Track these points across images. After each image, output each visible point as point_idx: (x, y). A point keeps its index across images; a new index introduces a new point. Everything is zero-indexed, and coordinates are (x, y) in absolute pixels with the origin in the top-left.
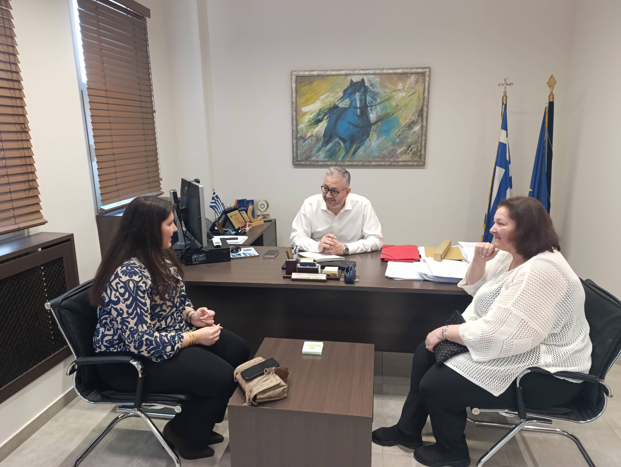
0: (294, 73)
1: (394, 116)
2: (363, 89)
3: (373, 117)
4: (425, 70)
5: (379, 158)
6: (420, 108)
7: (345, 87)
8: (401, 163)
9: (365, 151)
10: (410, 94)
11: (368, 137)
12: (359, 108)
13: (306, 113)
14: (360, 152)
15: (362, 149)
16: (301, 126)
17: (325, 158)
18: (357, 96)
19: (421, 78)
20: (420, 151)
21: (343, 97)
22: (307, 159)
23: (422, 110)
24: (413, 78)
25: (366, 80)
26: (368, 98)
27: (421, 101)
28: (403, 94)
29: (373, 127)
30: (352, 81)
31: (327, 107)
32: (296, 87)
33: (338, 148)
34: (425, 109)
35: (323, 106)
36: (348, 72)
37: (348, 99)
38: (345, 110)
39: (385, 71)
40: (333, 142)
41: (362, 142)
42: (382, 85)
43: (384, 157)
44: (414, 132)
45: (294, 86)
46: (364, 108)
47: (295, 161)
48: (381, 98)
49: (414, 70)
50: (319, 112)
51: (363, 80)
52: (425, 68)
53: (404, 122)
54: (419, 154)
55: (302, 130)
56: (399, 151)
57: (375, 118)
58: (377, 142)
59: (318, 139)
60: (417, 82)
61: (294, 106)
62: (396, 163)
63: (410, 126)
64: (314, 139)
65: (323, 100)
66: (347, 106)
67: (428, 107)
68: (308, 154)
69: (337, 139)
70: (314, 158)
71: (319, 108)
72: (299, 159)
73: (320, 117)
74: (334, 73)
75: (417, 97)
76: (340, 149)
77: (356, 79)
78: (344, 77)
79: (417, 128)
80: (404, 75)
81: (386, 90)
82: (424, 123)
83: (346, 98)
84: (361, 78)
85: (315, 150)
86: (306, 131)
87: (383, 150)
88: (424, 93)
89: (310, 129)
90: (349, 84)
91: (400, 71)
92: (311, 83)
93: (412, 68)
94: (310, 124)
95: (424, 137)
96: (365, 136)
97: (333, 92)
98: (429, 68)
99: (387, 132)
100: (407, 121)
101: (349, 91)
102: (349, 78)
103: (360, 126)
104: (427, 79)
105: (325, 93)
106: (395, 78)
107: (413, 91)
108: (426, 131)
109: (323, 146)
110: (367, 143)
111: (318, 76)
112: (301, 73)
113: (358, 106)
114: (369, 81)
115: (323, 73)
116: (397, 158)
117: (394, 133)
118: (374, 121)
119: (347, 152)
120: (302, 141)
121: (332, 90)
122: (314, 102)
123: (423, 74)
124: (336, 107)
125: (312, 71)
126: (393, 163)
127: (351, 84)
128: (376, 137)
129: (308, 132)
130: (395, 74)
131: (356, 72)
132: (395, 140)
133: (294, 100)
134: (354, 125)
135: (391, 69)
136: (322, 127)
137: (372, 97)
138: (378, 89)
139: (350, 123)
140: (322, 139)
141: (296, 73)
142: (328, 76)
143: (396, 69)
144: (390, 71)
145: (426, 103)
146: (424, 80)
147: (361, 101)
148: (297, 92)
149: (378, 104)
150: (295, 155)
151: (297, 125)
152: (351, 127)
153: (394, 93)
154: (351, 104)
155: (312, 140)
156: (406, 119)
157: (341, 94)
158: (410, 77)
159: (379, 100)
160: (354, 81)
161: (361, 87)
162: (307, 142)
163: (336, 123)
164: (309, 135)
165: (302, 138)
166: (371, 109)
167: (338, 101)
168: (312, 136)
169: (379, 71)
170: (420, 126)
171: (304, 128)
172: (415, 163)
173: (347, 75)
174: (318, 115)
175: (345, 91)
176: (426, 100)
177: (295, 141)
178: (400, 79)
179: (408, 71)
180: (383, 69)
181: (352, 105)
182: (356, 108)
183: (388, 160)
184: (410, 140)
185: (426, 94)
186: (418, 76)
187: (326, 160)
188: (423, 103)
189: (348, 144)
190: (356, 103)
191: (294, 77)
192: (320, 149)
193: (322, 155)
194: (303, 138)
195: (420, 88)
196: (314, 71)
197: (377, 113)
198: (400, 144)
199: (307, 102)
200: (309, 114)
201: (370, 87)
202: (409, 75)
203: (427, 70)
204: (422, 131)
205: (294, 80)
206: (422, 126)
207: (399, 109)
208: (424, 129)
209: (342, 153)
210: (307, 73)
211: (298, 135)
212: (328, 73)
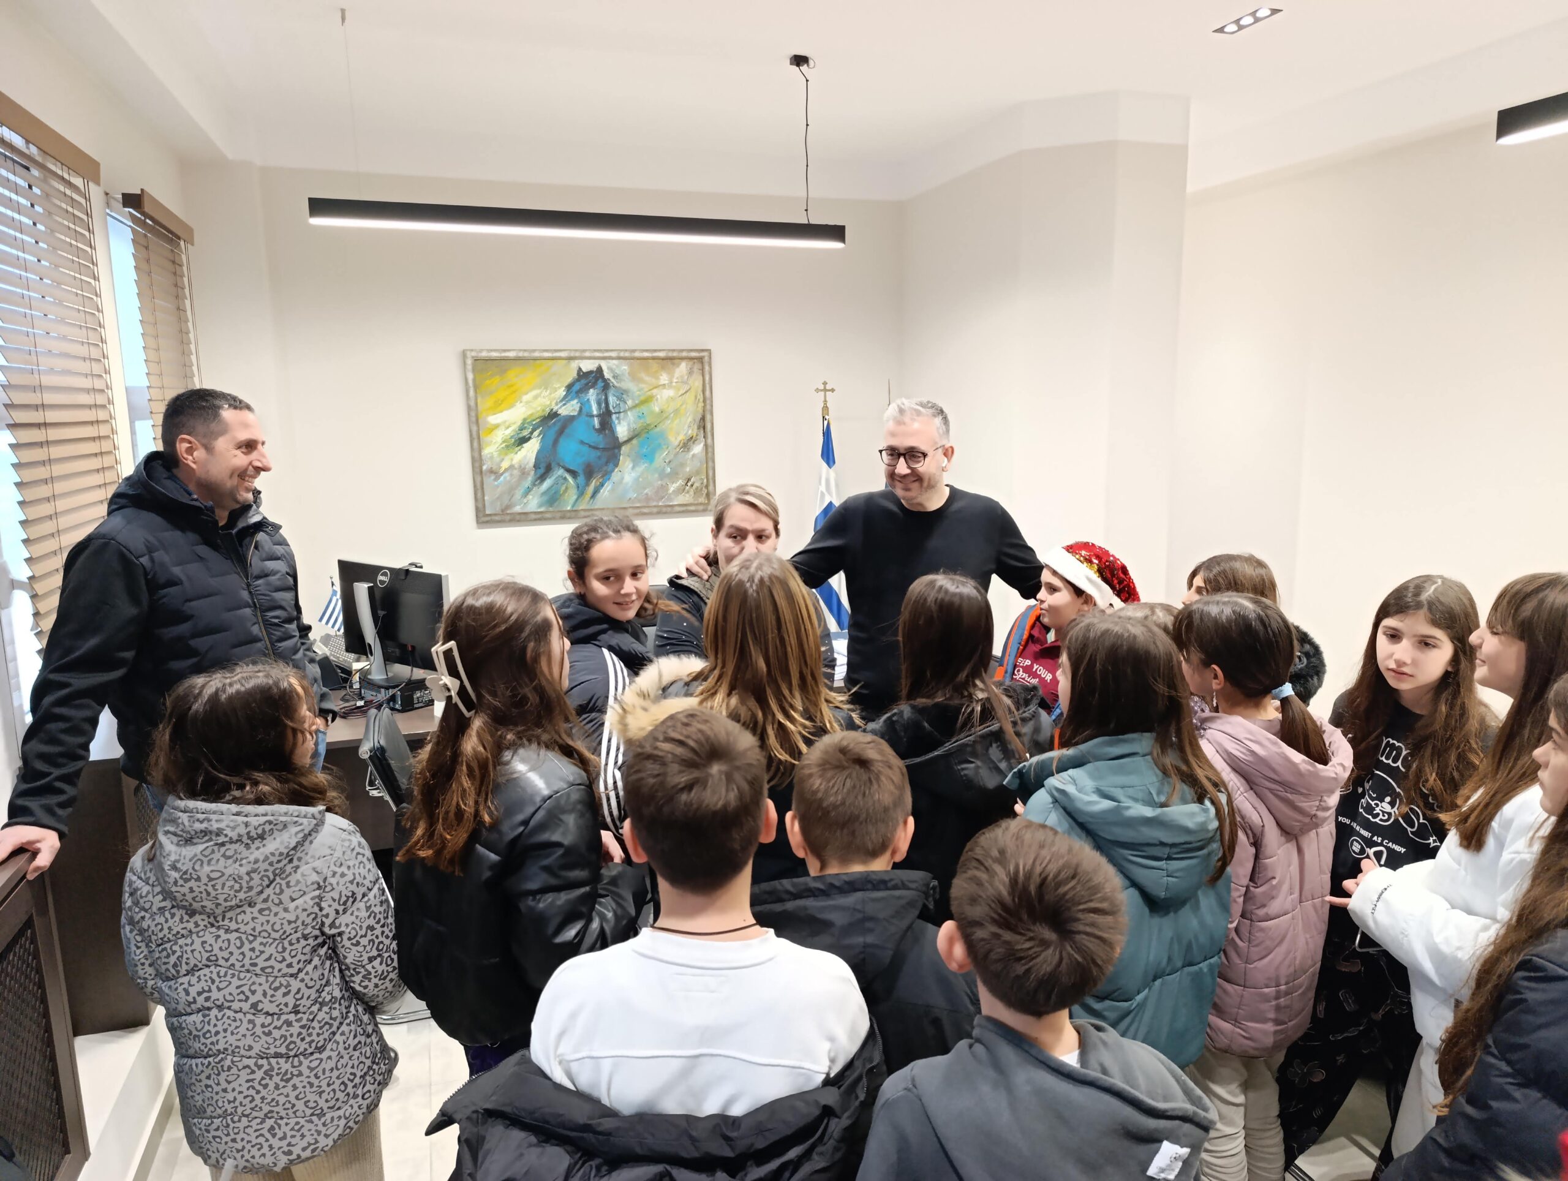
0: (469, 354)
1: (658, 429)
2: (600, 384)
3: (622, 430)
4: (702, 354)
5: (639, 501)
6: (700, 416)
7: (569, 380)
8: (678, 509)
9: (613, 490)
10: (682, 392)
11: (616, 465)
12: (598, 416)
13: (497, 426)
14: (605, 492)
15: (608, 487)
16: (487, 451)
17: (540, 506)
18: (592, 395)
19: (697, 366)
20: (707, 487)
21: (565, 397)
22: (503, 511)
23: (703, 419)
24: (683, 367)
25: (605, 368)
26: (612, 400)
27: (701, 404)
28: (669, 393)
29: (624, 449)
30: (580, 369)
31: (538, 415)
32: (474, 380)
33: (563, 488)
34: (708, 417)
35: (530, 412)
36: (572, 354)
37: (576, 401)
38: (571, 419)
39: (637, 354)
40: (553, 478)
41: (607, 475)
42: (634, 377)
43: (648, 498)
44: (693, 456)
45: (470, 376)
46: (606, 417)
47: (481, 515)
48: (633, 399)
49: (684, 354)
50: (523, 424)
51: (600, 370)
52: (703, 351)
53: (675, 439)
54: (705, 491)
55: (492, 458)
56: (672, 489)
57: (626, 433)
58: (633, 475)
59: (523, 473)
60: (691, 373)
61: (473, 414)
62: (669, 509)
63: (687, 445)
64: (516, 472)
65: (527, 402)
66: (576, 413)
67: (712, 414)
68: (506, 502)
69: (561, 472)
70: (518, 509)
71: (525, 416)
72: (488, 512)
73: (525, 433)
74: (546, 355)
75: (693, 398)
76: (567, 488)
77: (588, 366)
78: (564, 362)
79: (698, 449)
80: (669, 360)
81: (642, 386)
82: (709, 441)
83: (572, 399)
84: (596, 365)
85: (519, 494)
86: (498, 460)
87: (645, 488)
88: (704, 391)
89: (506, 454)
90: (574, 374)
91: (662, 354)
92: (503, 372)
93: (682, 351)
94: (507, 446)
95: (710, 464)
96: (611, 465)
97: (546, 388)
98: (709, 351)
99: (649, 457)
100: (681, 437)
101: (577, 387)
102: (574, 365)
103: (601, 446)
104: (707, 368)
105: (531, 390)
106: (654, 365)
107: (686, 387)
108: (713, 454)
109: (534, 485)
110: (615, 476)
111: (517, 359)
112: (484, 354)
113: (595, 412)
114: (610, 369)
115: (526, 354)
116: (670, 499)
117: (661, 457)
118: (625, 439)
119: (581, 494)
120: (493, 477)
121: (545, 385)
122: (512, 406)
123: (700, 360)
124: (553, 415)
125: (505, 351)
126: (664, 510)
127: (578, 374)
128: (631, 465)
129: (503, 460)
130: (654, 358)
131: (587, 354)
132: (664, 470)
133: (472, 403)
134: (590, 446)
135: (647, 351)
136: (531, 450)
137: (620, 399)
138: (627, 384)
139: (582, 443)
140: (533, 473)
141: (474, 354)
142: (535, 359)
143: (655, 351)
144: (646, 354)
145: (708, 407)
146: (703, 369)
147: (599, 404)
148: (476, 387)
149: (630, 409)
150: (480, 505)
151: (480, 450)
152: (585, 449)
153: (655, 391)
154: (581, 409)
155: (511, 475)
156: (678, 434)
157: (562, 392)
158: (678, 365)
159: (630, 403)
160: (584, 370)
161: (597, 380)
162: (502, 478)
163: (556, 442)
164: (505, 465)
165: (491, 471)
166: (618, 418)
167: (557, 404)
168: (511, 467)
169: (627, 354)
170: (702, 445)
171: (495, 454)
172: (701, 508)
173: (570, 359)
174: (521, 429)
175: (569, 387)
176: (708, 402)
177: (478, 479)
178: (663, 368)
179: (675, 354)
180: (634, 351)
181: (584, 411)
182: (593, 416)
183: (654, 504)
184: (688, 469)
185: (708, 393)
186: (691, 363)
187: (542, 509)
188: (704, 407)
189: (581, 479)
190: (591, 407)
191: (469, 362)
192: (528, 491)
193: (533, 503)
194: (495, 473)
195: (696, 383)
196: (509, 350)
197: (629, 425)
198: (673, 475)
199: (498, 407)
200: (503, 427)
201: (613, 380)
202: (676, 361)
203: (705, 354)
204: (707, 453)
205: (469, 367)
206: (706, 445)
207: (666, 418)
208: (710, 450)
209: (572, 496)
210: (495, 354)
211: (484, 468)
212: (537, 354)
